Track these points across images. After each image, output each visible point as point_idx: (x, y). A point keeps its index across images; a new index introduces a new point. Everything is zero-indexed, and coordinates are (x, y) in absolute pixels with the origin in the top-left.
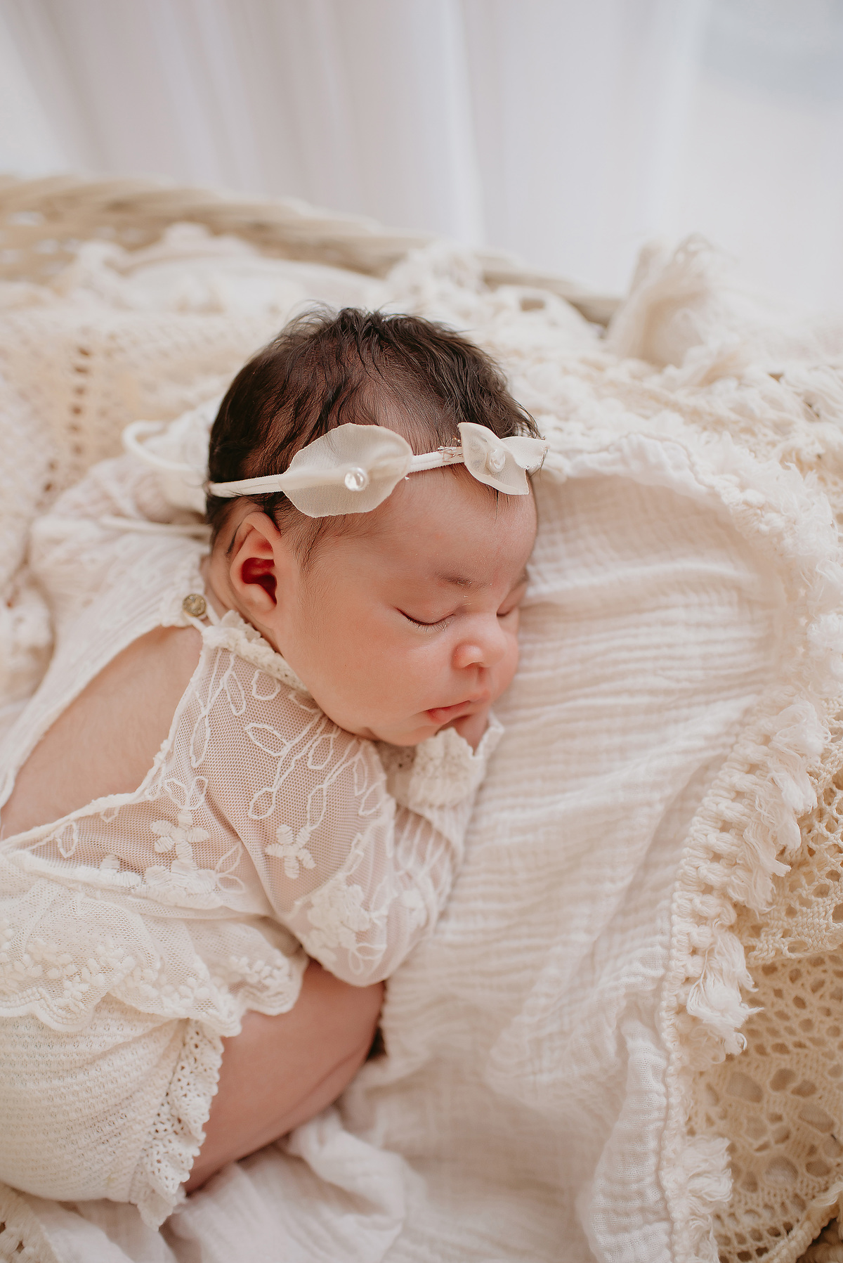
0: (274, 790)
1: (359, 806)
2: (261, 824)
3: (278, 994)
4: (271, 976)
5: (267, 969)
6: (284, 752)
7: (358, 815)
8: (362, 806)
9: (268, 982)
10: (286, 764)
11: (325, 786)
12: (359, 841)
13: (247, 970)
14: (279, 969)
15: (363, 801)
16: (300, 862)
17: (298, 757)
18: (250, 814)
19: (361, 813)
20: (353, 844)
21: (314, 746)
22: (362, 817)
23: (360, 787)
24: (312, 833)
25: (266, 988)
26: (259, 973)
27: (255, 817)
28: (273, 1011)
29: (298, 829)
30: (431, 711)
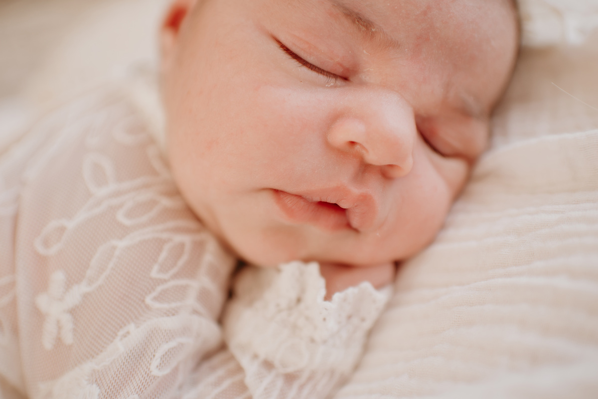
0: (70, 226)
1: (150, 292)
6: (102, 192)
7: (143, 301)
8: (154, 294)
11: (122, 244)
12: (128, 333)
15: (159, 288)
16: (60, 328)
18: (38, 242)
19: (148, 300)
20: (121, 333)
22: (148, 307)
23: (163, 269)
24: (86, 296)
27: (41, 250)
29: (69, 284)
30: (276, 191)
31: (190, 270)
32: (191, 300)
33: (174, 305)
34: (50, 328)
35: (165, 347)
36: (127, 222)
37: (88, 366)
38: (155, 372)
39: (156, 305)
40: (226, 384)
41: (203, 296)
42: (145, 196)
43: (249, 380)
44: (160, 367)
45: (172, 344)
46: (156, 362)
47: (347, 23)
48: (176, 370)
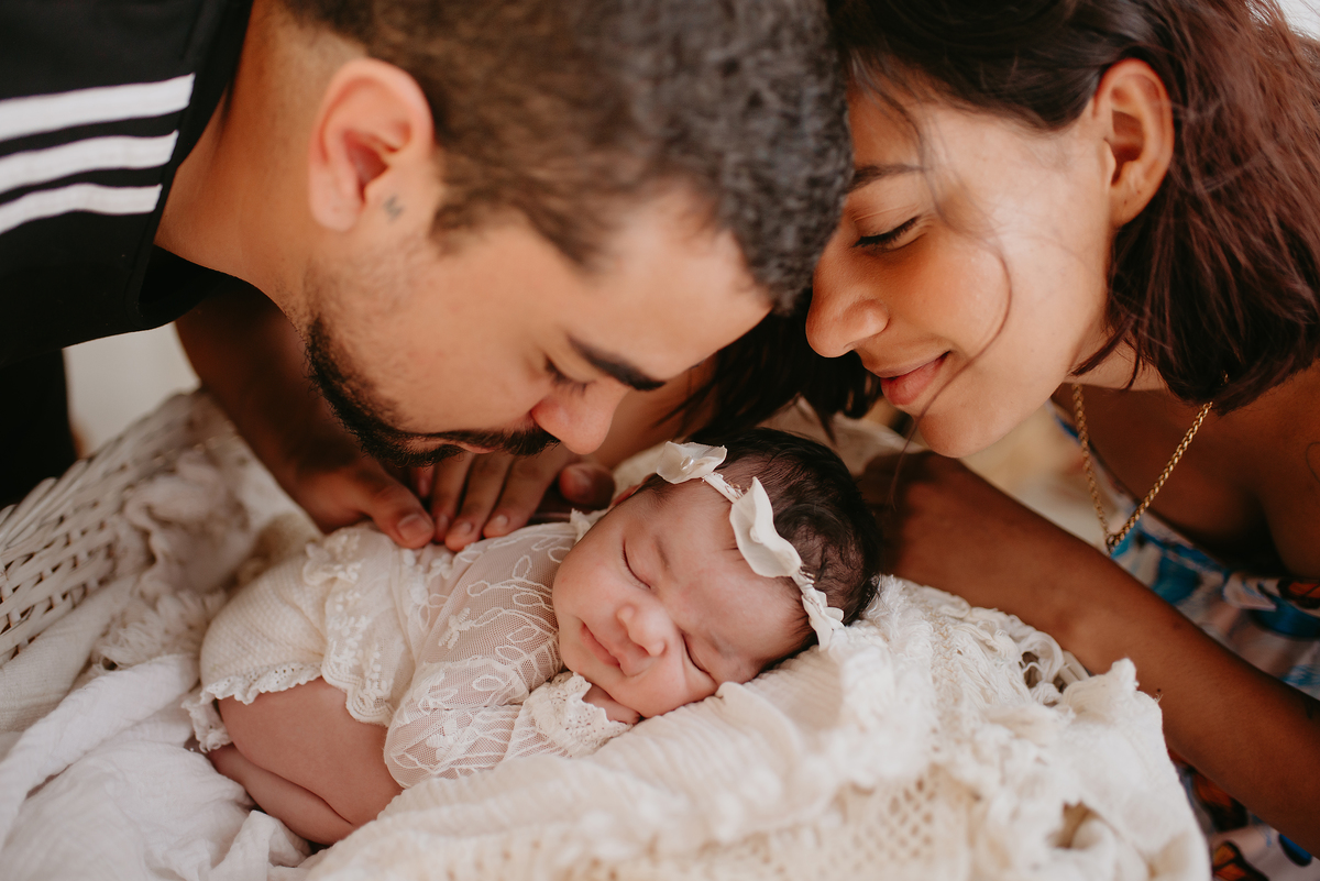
0: (490, 587)
2: (467, 597)
3: (362, 700)
4: (372, 681)
5: (376, 676)
9: (368, 683)
10: (509, 584)
11: (505, 612)
12: (476, 659)
13: (372, 661)
14: (379, 688)
17: (518, 588)
18: (469, 586)
21: (531, 594)
24: (471, 629)
25: (364, 687)
26: (373, 672)
27: (468, 592)
28: (349, 707)
29: (469, 618)
30: (585, 625)
31: (529, 648)
32: (518, 664)
33: (507, 659)
34: (447, 635)
35: (488, 676)
36: (515, 602)
37: (449, 665)
38: (474, 686)
39: (499, 653)
40: (507, 719)
41: (527, 666)
42: (535, 594)
43: (517, 721)
44: (478, 684)
45: (492, 677)
46: (477, 681)
47: (657, 556)
48: (490, 693)
